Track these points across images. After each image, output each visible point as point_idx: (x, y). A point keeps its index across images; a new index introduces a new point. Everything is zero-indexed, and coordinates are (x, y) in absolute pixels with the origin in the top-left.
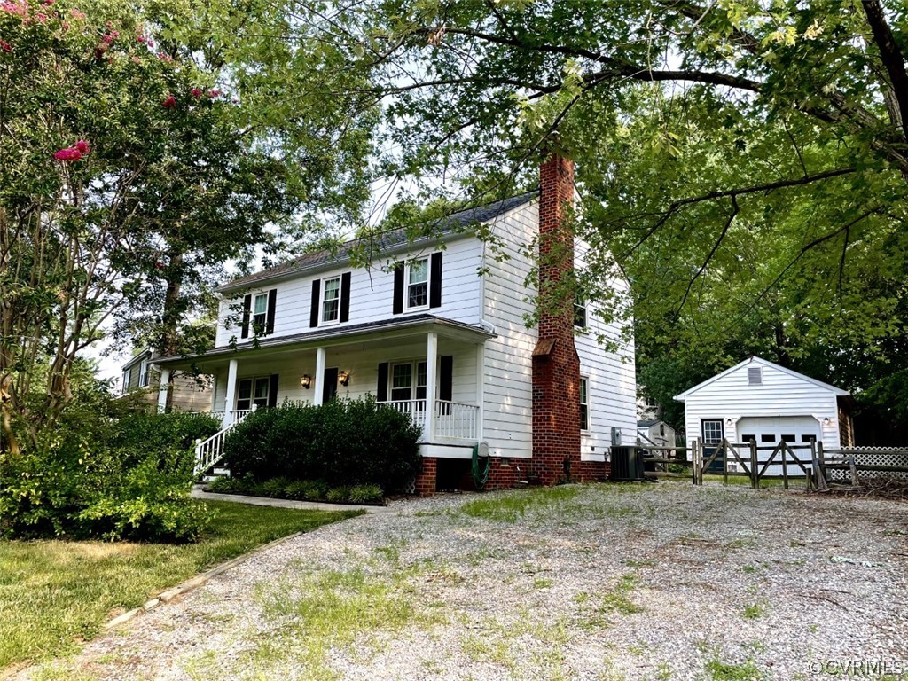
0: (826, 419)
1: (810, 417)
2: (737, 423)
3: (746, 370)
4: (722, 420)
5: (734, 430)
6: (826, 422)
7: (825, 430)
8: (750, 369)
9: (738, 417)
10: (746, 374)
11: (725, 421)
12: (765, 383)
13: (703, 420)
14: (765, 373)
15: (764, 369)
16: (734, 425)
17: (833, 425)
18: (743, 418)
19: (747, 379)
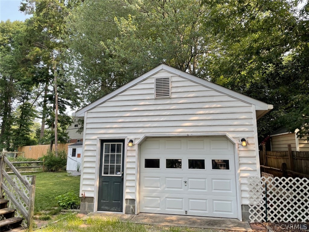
0: (243, 140)
1: (224, 138)
2: (140, 145)
3: (153, 81)
4: (123, 141)
5: (135, 154)
6: (244, 143)
7: (242, 154)
8: (158, 80)
9: (142, 137)
10: (153, 86)
11: (126, 142)
12: (173, 96)
13: (102, 141)
14: (174, 85)
15: (174, 79)
16: (136, 148)
17: (251, 147)
18: (146, 139)
19: (153, 91)
